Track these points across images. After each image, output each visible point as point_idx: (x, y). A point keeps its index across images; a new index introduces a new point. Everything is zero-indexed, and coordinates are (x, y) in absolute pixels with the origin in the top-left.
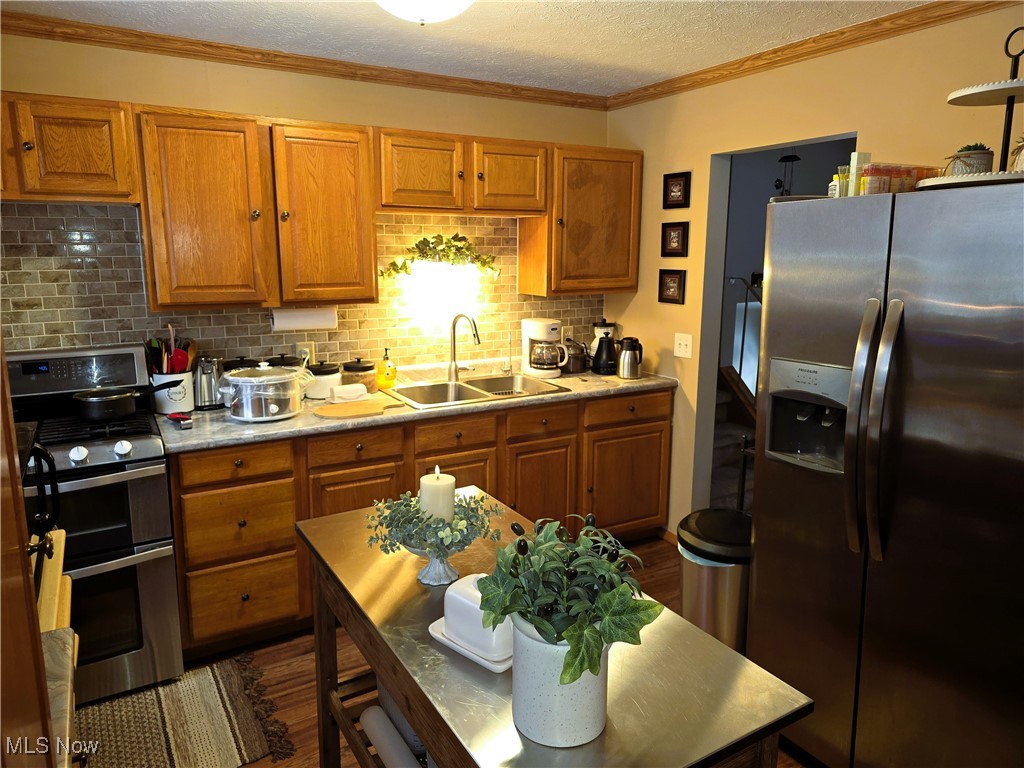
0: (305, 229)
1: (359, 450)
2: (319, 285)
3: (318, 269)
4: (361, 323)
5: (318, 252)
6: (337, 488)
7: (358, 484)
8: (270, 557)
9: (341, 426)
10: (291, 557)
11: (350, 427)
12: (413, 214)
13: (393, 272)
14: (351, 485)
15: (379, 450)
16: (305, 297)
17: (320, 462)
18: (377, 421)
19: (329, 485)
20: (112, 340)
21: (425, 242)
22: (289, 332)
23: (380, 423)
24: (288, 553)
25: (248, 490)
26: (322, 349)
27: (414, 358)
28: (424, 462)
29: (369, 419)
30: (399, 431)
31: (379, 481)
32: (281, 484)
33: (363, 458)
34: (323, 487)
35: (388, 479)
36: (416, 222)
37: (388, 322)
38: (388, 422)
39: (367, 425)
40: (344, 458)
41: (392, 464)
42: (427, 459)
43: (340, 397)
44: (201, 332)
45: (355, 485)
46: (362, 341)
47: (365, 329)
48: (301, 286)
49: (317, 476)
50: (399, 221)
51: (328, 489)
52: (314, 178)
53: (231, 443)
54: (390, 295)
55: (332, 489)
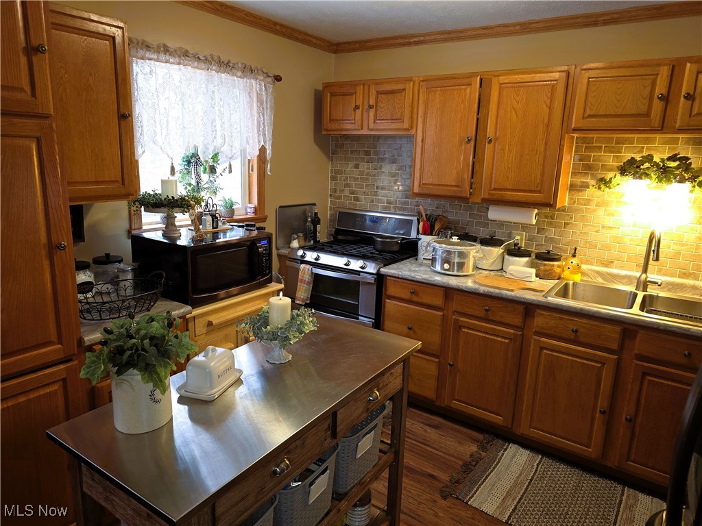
0: (503, 149)
1: (487, 310)
2: (508, 190)
3: (508, 178)
4: (566, 224)
5: (510, 166)
6: (469, 331)
7: (484, 335)
8: (424, 356)
9: (476, 289)
10: (435, 362)
11: (481, 292)
12: (636, 136)
13: (602, 186)
14: (479, 334)
15: (502, 317)
16: (495, 197)
17: (459, 309)
18: (502, 294)
19: (464, 327)
20: (411, 211)
21: (632, 161)
22: (509, 222)
23: (504, 296)
24: (433, 359)
25: (416, 309)
26: (530, 239)
27: (612, 262)
28: (539, 341)
29: (497, 291)
30: (521, 308)
31: (500, 339)
32: (435, 314)
33: (490, 318)
34: (460, 327)
35: (507, 341)
36: (637, 143)
37: (591, 228)
38: (511, 298)
39: (494, 295)
40: (476, 313)
41: (512, 331)
42: (542, 339)
43: (511, 274)
44: (456, 214)
45: (482, 335)
46: (565, 239)
47: (569, 230)
48: (495, 189)
49: (457, 318)
50: (619, 142)
51: (464, 330)
52: (516, 112)
53: (409, 278)
54: (598, 205)
55: (466, 330)
